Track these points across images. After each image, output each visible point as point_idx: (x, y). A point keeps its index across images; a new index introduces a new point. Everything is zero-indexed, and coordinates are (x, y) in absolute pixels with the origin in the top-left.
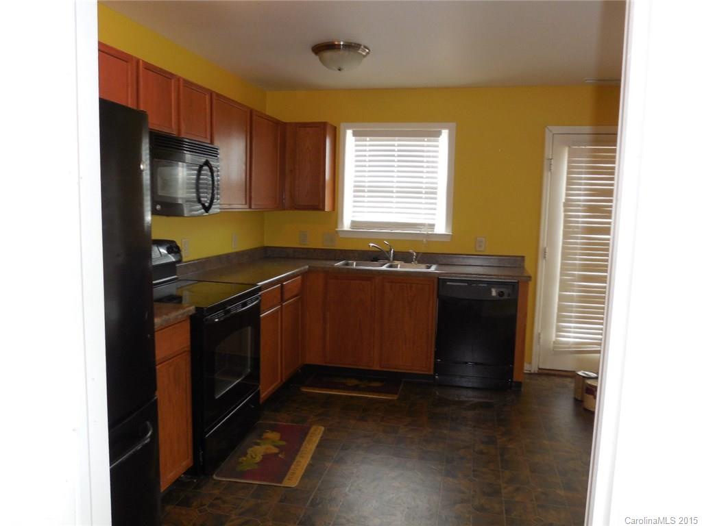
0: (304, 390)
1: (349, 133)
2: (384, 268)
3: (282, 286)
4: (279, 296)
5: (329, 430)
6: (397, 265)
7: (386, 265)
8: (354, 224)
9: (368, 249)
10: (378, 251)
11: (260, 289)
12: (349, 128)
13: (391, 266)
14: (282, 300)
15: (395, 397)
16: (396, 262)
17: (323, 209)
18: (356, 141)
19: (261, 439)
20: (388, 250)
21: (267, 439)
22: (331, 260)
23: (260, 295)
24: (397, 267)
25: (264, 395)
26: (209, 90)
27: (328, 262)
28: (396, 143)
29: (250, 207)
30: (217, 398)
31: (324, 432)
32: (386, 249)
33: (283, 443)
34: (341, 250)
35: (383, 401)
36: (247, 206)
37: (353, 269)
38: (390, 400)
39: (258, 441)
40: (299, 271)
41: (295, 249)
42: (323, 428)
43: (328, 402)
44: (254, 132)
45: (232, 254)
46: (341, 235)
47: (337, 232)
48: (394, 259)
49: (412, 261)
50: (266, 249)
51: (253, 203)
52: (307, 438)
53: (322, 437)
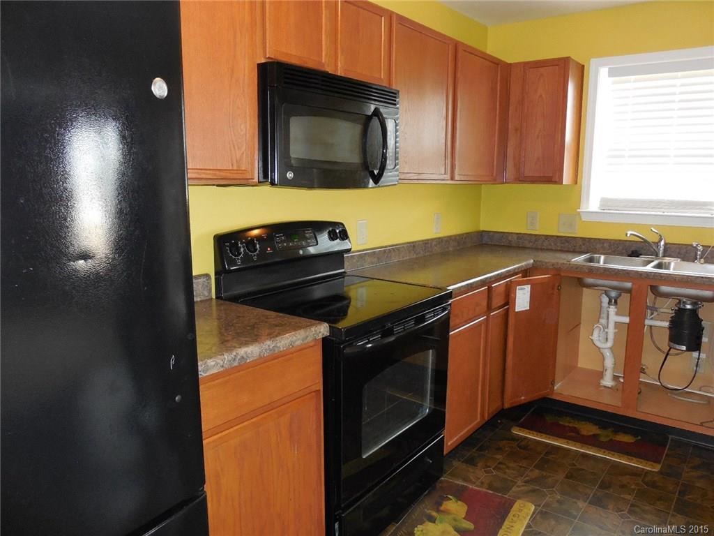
0: (517, 432)
1: (604, 72)
2: (649, 268)
3: (490, 289)
4: (485, 303)
5: (542, 514)
6: (669, 263)
7: (653, 264)
8: (605, 203)
9: (625, 239)
10: (641, 242)
11: (450, 295)
12: (604, 65)
13: (659, 266)
14: (489, 308)
15: (656, 468)
16: (667, 260)
17: (560, 182)
18: (614, 83)
19: (438, 511)
20: (657, 241)
21: (446, 512)
22: (568, 251)
23: (450, 304)
24: (668, 267)
25: (450, 443)
26: (388, 10)
27: (564, 256)
28: (678, 82)
29: (452, 178)
30: (364, 457)
31: (533, 518)
32: (652, 239)
33: (469, 525)
34: (583, 239)
35: (635, 473)
36: (448, 176)
37: (599, 268)
38: (648, 472)
39: (434, 514)
40: (518, 268)
41: (520, 236)
42: (533, 508)
43: (548, 458)
44: (459, 75)
45: (432, 240)
46: (584, 218)
47: (579, 213)
48: (664, 256)
49: (696, 259)
50: (481, 234)
51: (456, 172)
52: (506, 523)
53: (529, 526)
